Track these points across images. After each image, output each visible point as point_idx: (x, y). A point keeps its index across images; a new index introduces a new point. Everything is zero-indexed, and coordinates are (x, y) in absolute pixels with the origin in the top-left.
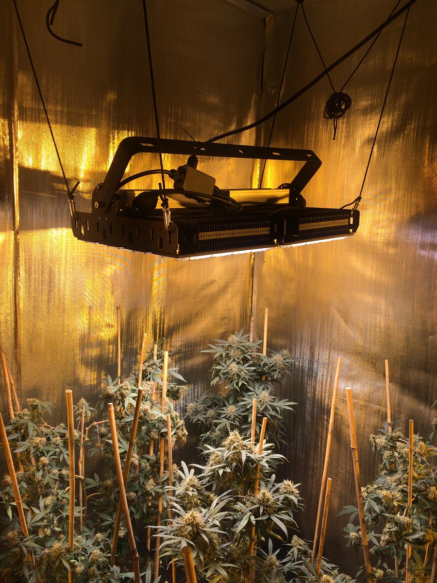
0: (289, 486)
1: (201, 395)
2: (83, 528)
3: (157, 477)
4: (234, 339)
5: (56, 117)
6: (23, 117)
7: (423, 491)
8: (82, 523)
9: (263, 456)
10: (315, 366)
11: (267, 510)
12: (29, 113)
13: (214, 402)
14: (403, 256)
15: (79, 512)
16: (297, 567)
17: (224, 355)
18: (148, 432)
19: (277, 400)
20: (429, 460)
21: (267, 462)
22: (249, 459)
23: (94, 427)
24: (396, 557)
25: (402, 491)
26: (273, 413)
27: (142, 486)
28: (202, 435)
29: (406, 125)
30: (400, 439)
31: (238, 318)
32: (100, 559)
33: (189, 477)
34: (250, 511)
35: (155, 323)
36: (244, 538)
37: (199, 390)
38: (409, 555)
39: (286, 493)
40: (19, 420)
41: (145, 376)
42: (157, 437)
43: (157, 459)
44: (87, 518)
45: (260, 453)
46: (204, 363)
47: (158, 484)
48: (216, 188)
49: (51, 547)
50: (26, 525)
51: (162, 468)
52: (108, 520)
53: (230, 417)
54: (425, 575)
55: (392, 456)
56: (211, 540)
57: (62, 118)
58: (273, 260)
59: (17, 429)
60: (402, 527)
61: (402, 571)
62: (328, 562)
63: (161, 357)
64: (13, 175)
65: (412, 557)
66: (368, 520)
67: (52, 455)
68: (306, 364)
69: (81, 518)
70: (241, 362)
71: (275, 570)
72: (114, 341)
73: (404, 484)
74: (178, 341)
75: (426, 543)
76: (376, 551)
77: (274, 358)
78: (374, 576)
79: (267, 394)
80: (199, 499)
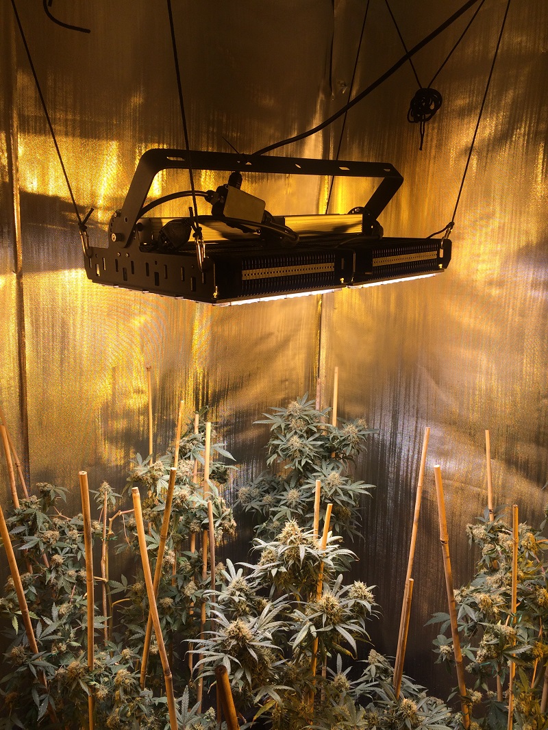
0: (361, 588)
1: (256, 477)
2: (108, 643)
3: (199, 579)
4: (295, 406)
5: (66, 128)
6: (25, 128)
7: (531, 594)
8: (106, 636)
9: (327, 551)
10: (399, 440)
11: (331, 619)
12: (32, 123)
13: (272, 485)
14: (509, 299)
15: (103, 623)
16: (372, 689)
17: (283, 427)
18: (187, 522)
19: (350, 481)
20: (539, 554)
21: (333, 559)
22: (309, 556)
23: (120, 518)
24: (498, 677)
25: (505, 594)
26: (345, 499)
27: (180, 590)
28: (256, 527)
29: (513, 129)
30: (503, 530)
31: (302, 380)
32: (127, 681)
33: (236, 578)
34: (311, 620)
35: (197, 388)
36: (305, 654)
37: (254, 471)
38: (512, 674)
39: (357, 597)
40: (25, 509)
41: (184, 454)
42: (197, 529)
43: (199, 556)
44: (114, 631)
45: (324, 549)
46: (259, 437)
47: (199, 588)
48: (267, 214)
49: (67, 666)
50: (34, 639)
51: (205, 567)
52: (138, 633)
53: (291, 504)
54: (534, 698)
55: (493, 550)
56: (260, 656)
57: (74, 128)
58: (345, 306)
59: (22, 522)
60: (503, 639)
61: (506, 693)
62: (414, 683)
63: (202, 429)
64: (13, 202)
65: (517, 677)
66: (463, 630)
67: (67, 553)
68: (388, 437)
69: (106, 629)
70: (305, 435)
71: (345, 693)
72: (144, 412)
73: (507, 585)
74: (225, 410)
75: (535, 659)
76: (473, 669)
77: (346, 430)
78: (470, 699)
79: (337, 475)
80: (248, 606)
